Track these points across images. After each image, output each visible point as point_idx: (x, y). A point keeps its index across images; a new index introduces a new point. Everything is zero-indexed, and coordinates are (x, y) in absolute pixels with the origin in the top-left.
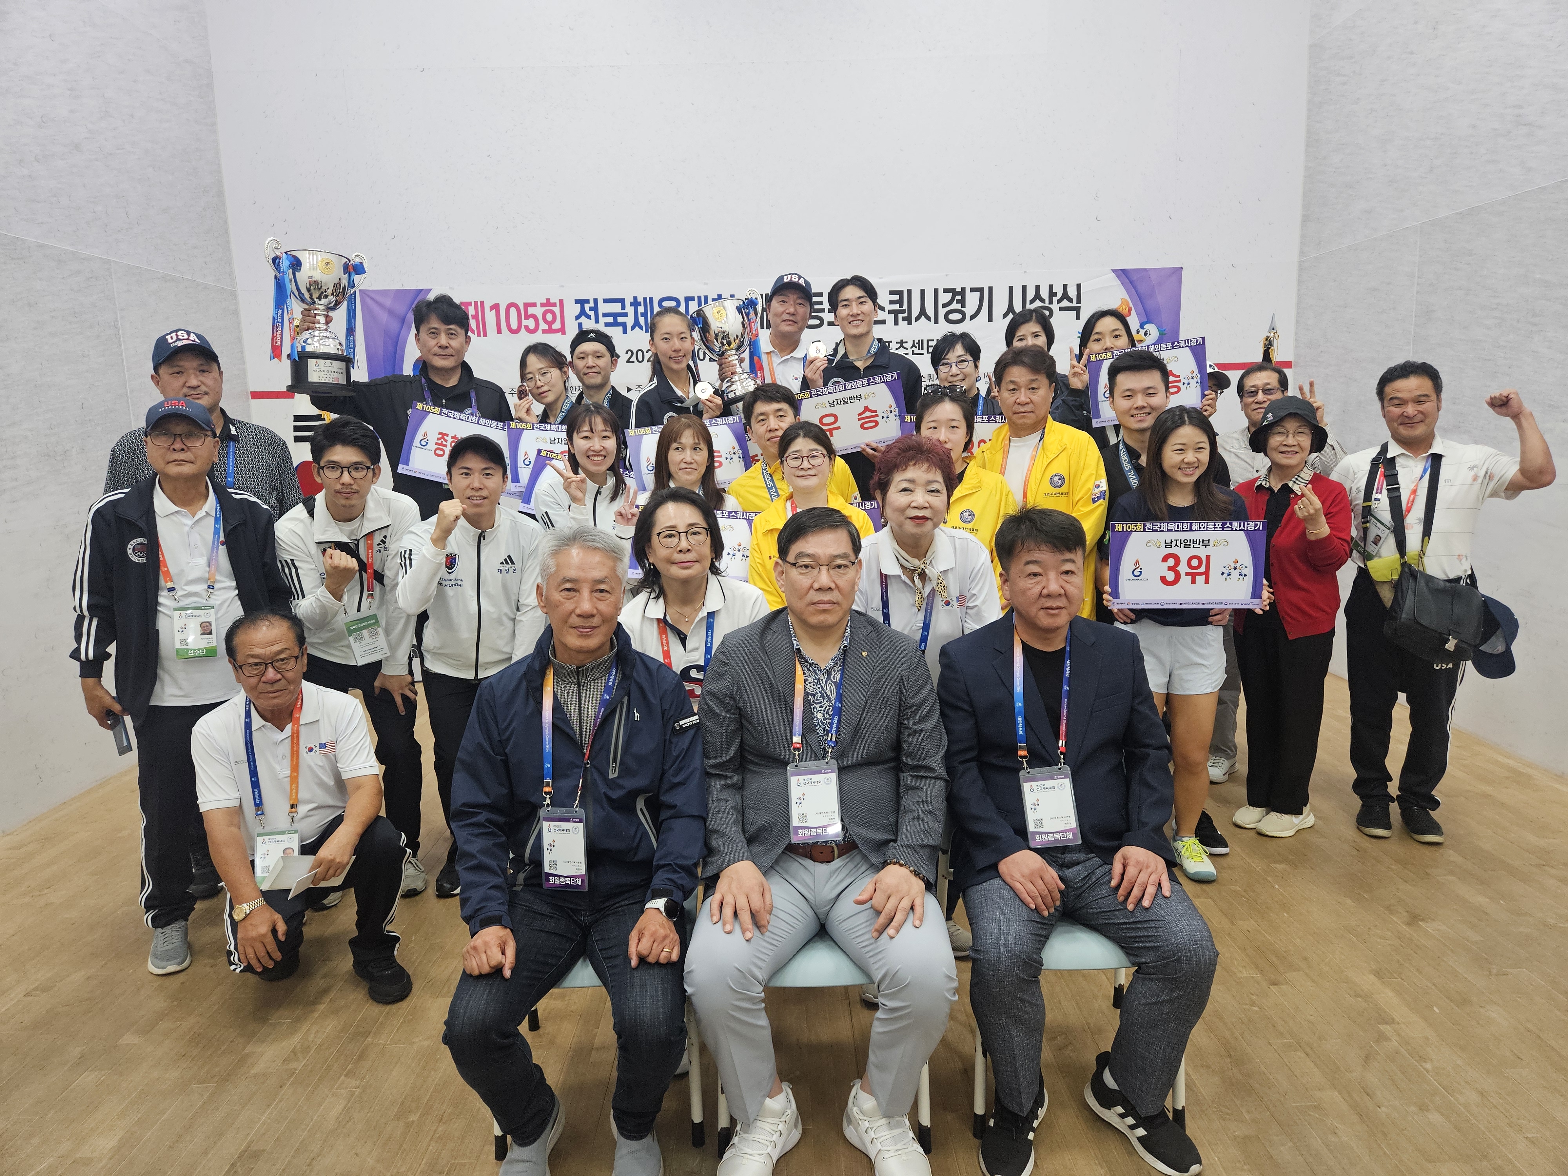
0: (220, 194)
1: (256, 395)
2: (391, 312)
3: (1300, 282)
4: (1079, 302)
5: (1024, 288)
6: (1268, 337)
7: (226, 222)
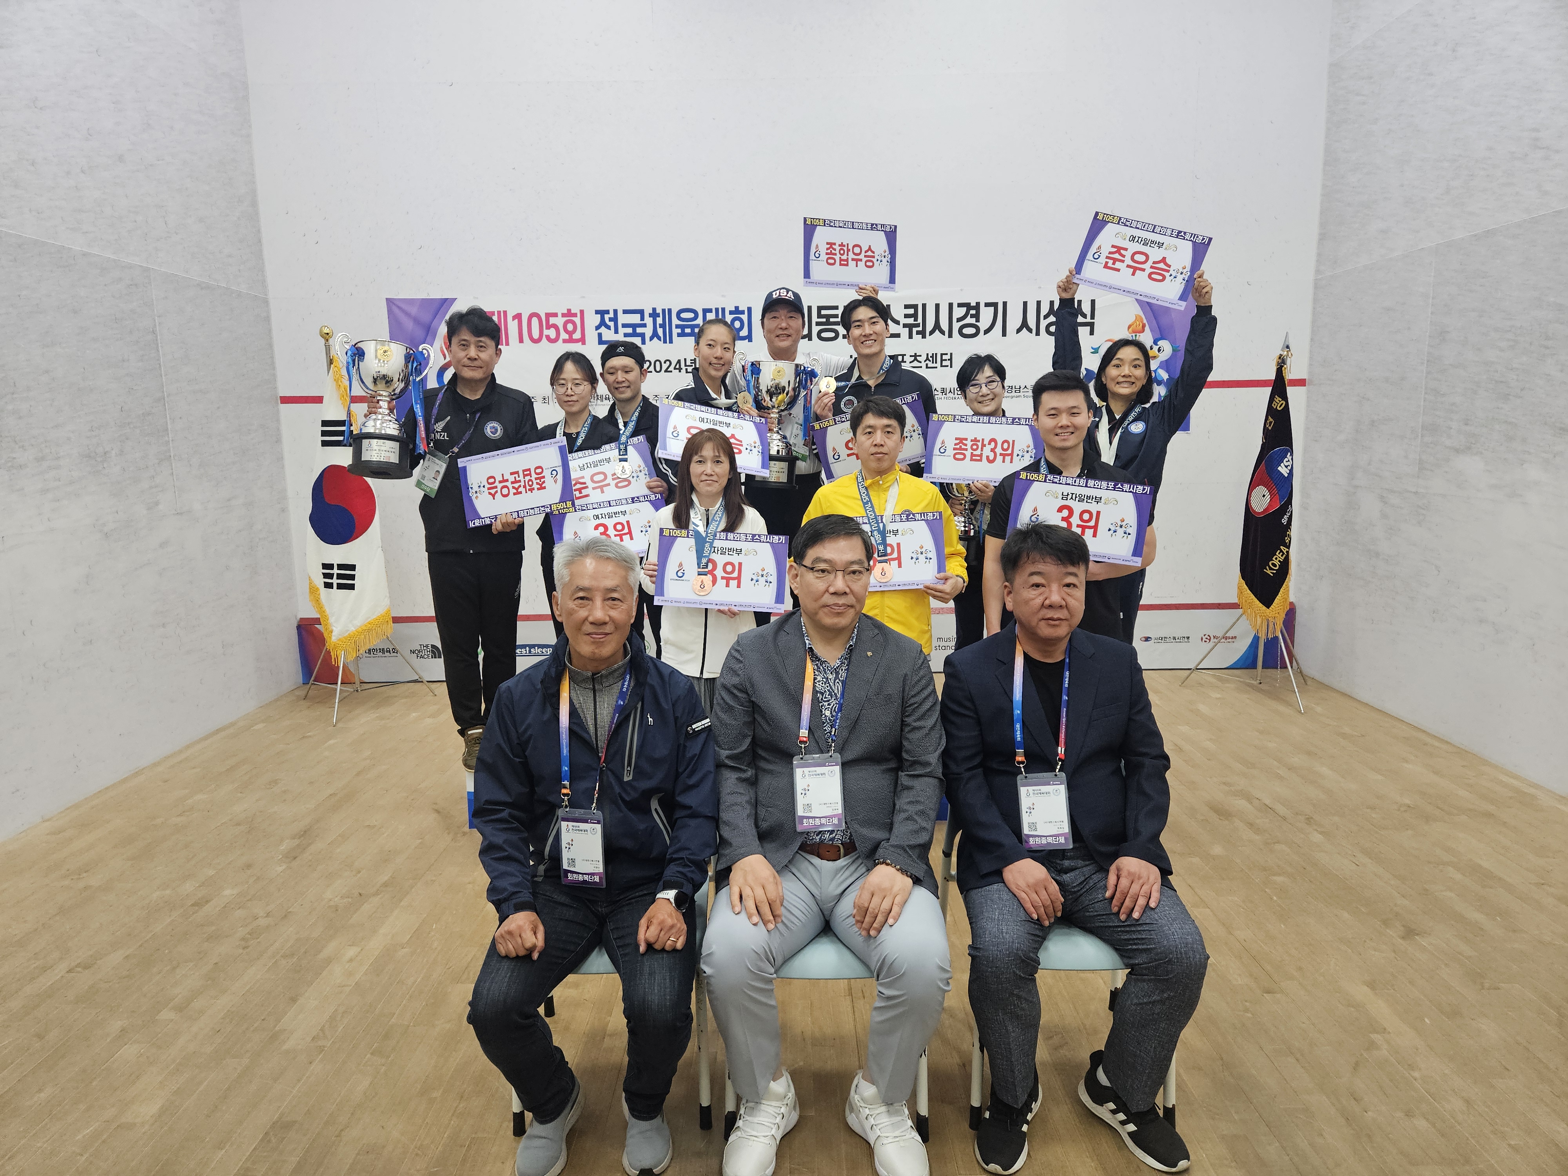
0: (254, 204)
1: (285, 400)
2: (416, 320)
3: (1315, 300)
4: (1093, 317)
5: (1039, 303)
6: (1281, 355)
7: (259, 231)
